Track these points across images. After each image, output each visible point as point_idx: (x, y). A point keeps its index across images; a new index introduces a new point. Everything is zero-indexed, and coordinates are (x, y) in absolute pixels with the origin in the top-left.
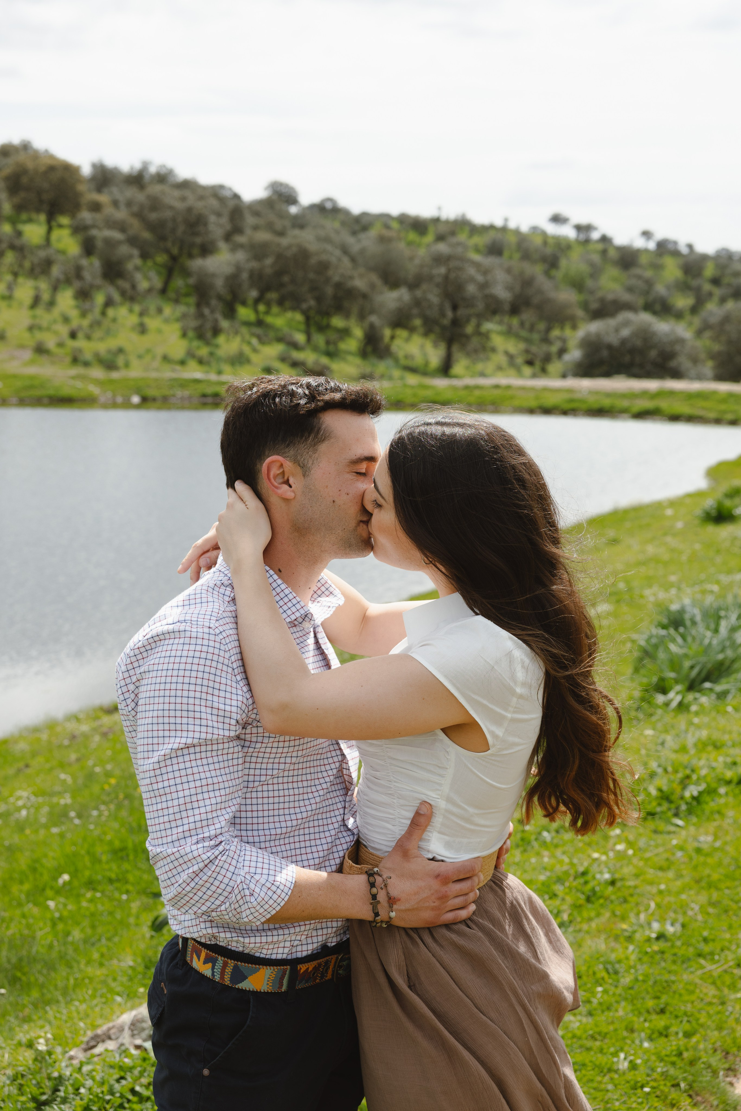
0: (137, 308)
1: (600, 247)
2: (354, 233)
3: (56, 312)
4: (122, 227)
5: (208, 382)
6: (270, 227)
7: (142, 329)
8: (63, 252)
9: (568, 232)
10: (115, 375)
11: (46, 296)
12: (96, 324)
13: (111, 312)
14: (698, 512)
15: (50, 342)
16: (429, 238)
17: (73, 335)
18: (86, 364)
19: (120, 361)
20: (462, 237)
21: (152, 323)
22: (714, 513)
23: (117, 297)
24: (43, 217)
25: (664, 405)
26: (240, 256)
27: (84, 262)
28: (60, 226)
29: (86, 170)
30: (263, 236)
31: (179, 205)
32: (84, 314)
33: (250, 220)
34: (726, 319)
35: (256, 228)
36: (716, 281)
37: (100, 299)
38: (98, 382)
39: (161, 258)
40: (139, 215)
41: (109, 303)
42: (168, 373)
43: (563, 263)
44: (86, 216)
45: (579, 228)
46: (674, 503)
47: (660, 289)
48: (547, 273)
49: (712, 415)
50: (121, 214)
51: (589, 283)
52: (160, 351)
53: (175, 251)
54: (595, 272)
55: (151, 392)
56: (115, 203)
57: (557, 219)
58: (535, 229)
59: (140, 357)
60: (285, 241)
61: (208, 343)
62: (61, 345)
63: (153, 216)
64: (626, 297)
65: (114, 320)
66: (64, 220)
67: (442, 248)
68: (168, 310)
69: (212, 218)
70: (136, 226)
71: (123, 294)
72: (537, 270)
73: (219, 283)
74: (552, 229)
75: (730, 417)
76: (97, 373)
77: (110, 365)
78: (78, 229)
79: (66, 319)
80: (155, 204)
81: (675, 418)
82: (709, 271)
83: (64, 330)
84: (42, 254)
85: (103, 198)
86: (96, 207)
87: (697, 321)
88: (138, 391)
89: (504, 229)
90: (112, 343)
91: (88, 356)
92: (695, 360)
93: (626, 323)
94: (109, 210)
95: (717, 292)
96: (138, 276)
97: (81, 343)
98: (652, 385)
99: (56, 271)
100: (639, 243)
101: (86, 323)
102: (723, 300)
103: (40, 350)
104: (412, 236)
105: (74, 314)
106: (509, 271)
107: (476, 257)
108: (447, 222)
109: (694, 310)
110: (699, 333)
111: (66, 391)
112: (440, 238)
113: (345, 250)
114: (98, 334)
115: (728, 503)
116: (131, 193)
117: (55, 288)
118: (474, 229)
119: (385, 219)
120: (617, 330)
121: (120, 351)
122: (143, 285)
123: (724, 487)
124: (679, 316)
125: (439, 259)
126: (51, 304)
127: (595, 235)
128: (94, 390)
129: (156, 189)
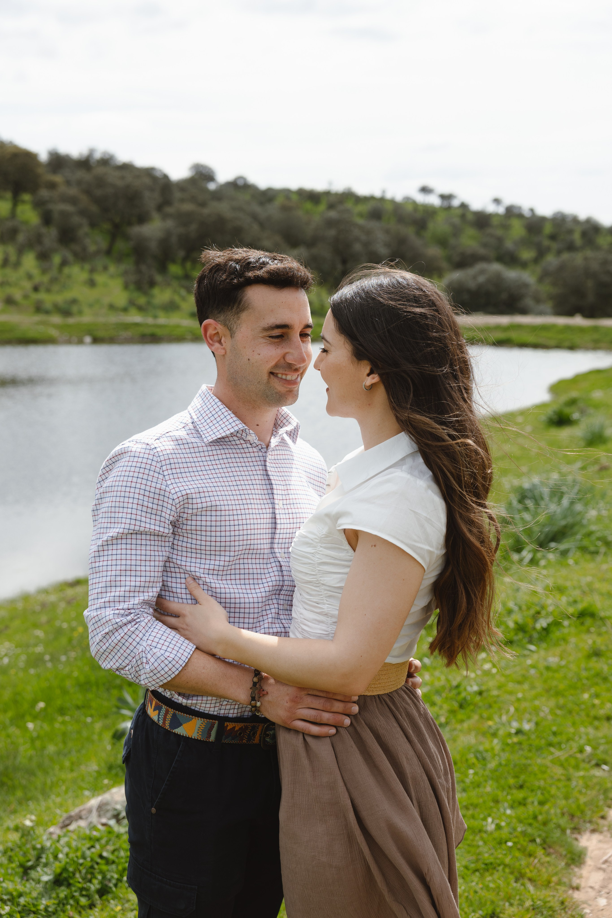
0: (87, 267)
1: (459, 212)
2: (261, 204)
3: (21, 271)
4: (73, 201)
5: (147, 325)
6: (193, 199)
7: (92, 283)
8: (26, 223)
9: (434, 200)
10: (71, 321)
11: (13, 258)
12: (54, 280)
13: (66, 270)
14: (543, 418)
15: (17, 294)
16: (322, 207)
17: (36, 289)
18: (47, 312)
19: (75, 309)
20: (349, 205)
21: (100, 278)
22: (555, 417)
23: (70, 257)
24: (9, 195)
25: (514, 335)
26: (170, 224)
27: (44, 230)
28: (23, 202)
29: (43, 157)
30: (188, 207)
31: (120, 183)
32: (44, 271)
33: (177, 195)
34: (562, 268)
35: (182, 200)
36: (553, 237)
37: (57, 259)
38: (57, 327)
39: (107, 226)
40: (88, 192)
41: (64, 263)
42: (114, 319)
43: (431, 226)
44: (44, 193)
45: (444, 197)
46: (523, 412)
47: (509, 245)
48: (418, 233)
49: (552, 343)
50: (73, 191)
51: (452, 241)
52: (106, 301)
53: (117, 220)
54: (457, 232)
55: (101, 334)
56: (68, 183)
57: (425, 190)
58: (408, 200)
59: (91, 306)
60: (206, 211)
61: (145, 293)
62: (26, 297)
63: (99, 192)
64: (482, 251)
65: (69, 277)
66: (26, 197)
67: (333, 214)
68: (112, 269)
69: (147, 194)
70: (84, 200)
71: (76, 255)
72: (410, 232)
73: (153, 246)
74: (421, 199)
75: (567, 344)
76: (56, 319)
77: (66, 313)
78: (38, 204)
79: (30, 277)
80: (101, 182)
81: (523, 345)
82: (548, 229)
83: (28, 285)
84: (9, 224)
85: (58, 178)
86: (52, 186)
87: (538, 269)
88: (89, 333)
89: (382, 200)
90: (69, 295)
91: (48, 305)
92: (538, 300)
93: (482, 272)
94: (62, 189)
95: (555, 246)
96: (87, 241)
97: (42, 296)
98: (504, 320)
99: (21, 238)
100: (491, 208)
101: (46, 279)
102: (559, 252)
103: (10, 301)
104: (309, 205)
105: (36, 272)
106: (387, 232)
107: (360, 221)
108: (336, 194)
109: (536, 260)
110: (541, 280)
111: (31, 334)
112: (331, 206)
113: (255, 217)
114: (55, 288)
115: (567, 410)
116: (80, 174)
117: (20, 252)
118: (358, 200)
119: (286, 193)
120: (475, 277)
121: (74, 301)
122: (92, 248)
123: (564, 398)
124: (524, 265)
125: (330, 223)
126: (17, 265)
127: (456, 203)
128: (54, 333)
129: (100, 170)
